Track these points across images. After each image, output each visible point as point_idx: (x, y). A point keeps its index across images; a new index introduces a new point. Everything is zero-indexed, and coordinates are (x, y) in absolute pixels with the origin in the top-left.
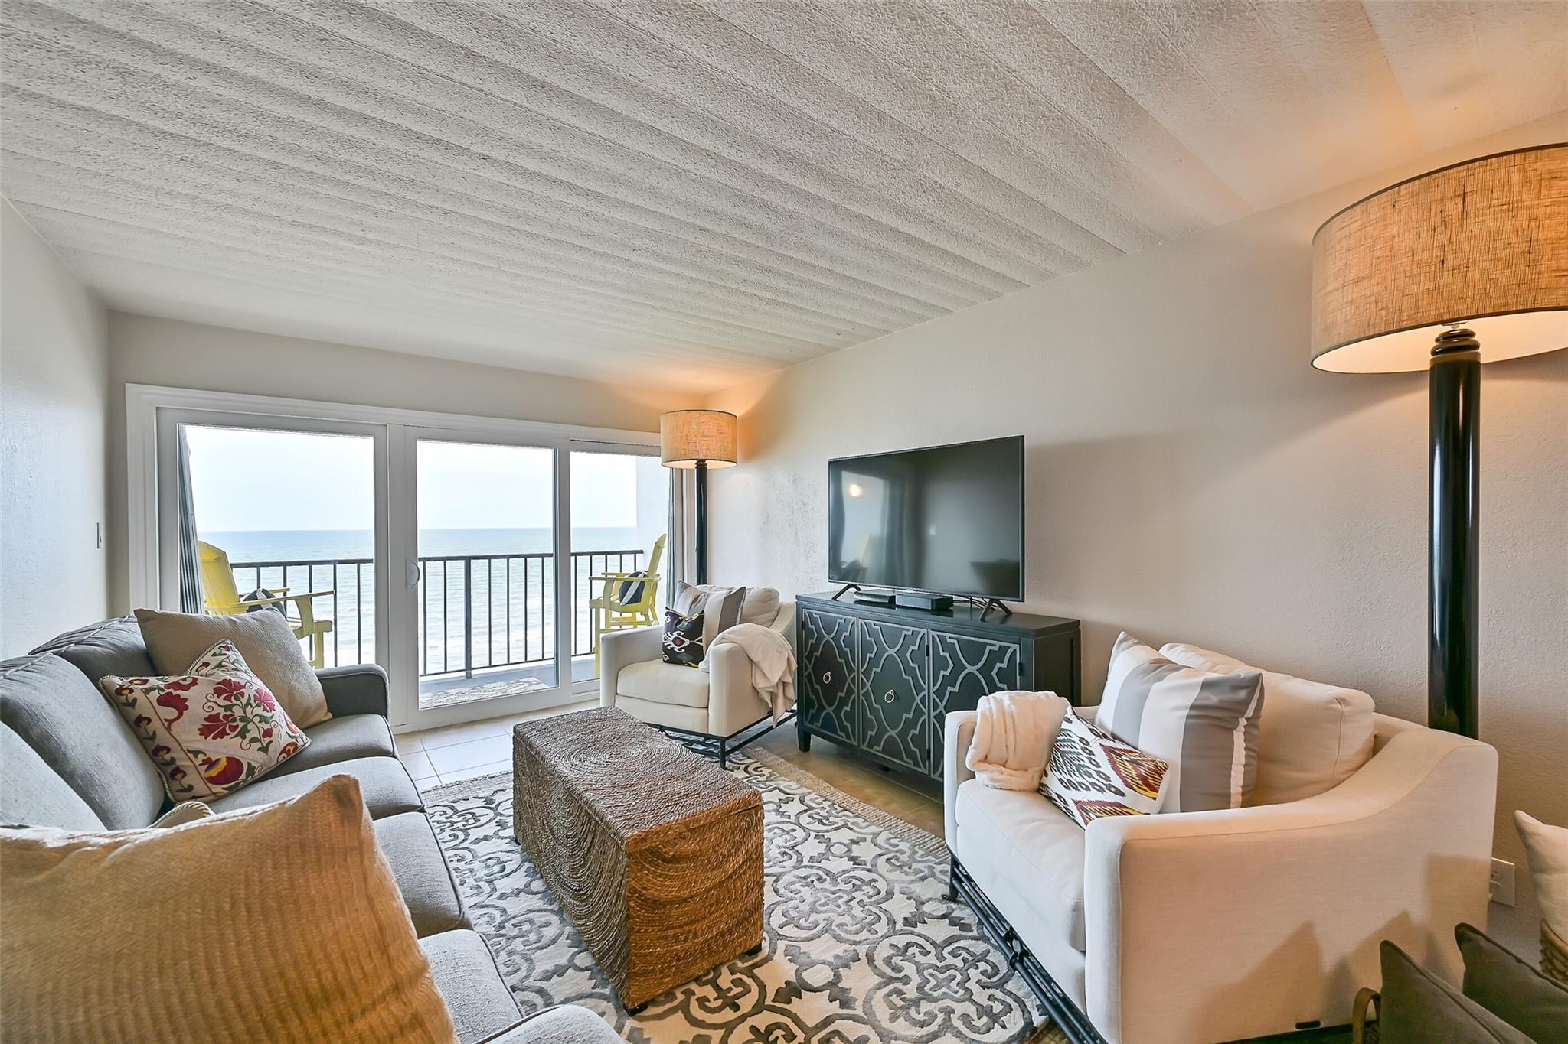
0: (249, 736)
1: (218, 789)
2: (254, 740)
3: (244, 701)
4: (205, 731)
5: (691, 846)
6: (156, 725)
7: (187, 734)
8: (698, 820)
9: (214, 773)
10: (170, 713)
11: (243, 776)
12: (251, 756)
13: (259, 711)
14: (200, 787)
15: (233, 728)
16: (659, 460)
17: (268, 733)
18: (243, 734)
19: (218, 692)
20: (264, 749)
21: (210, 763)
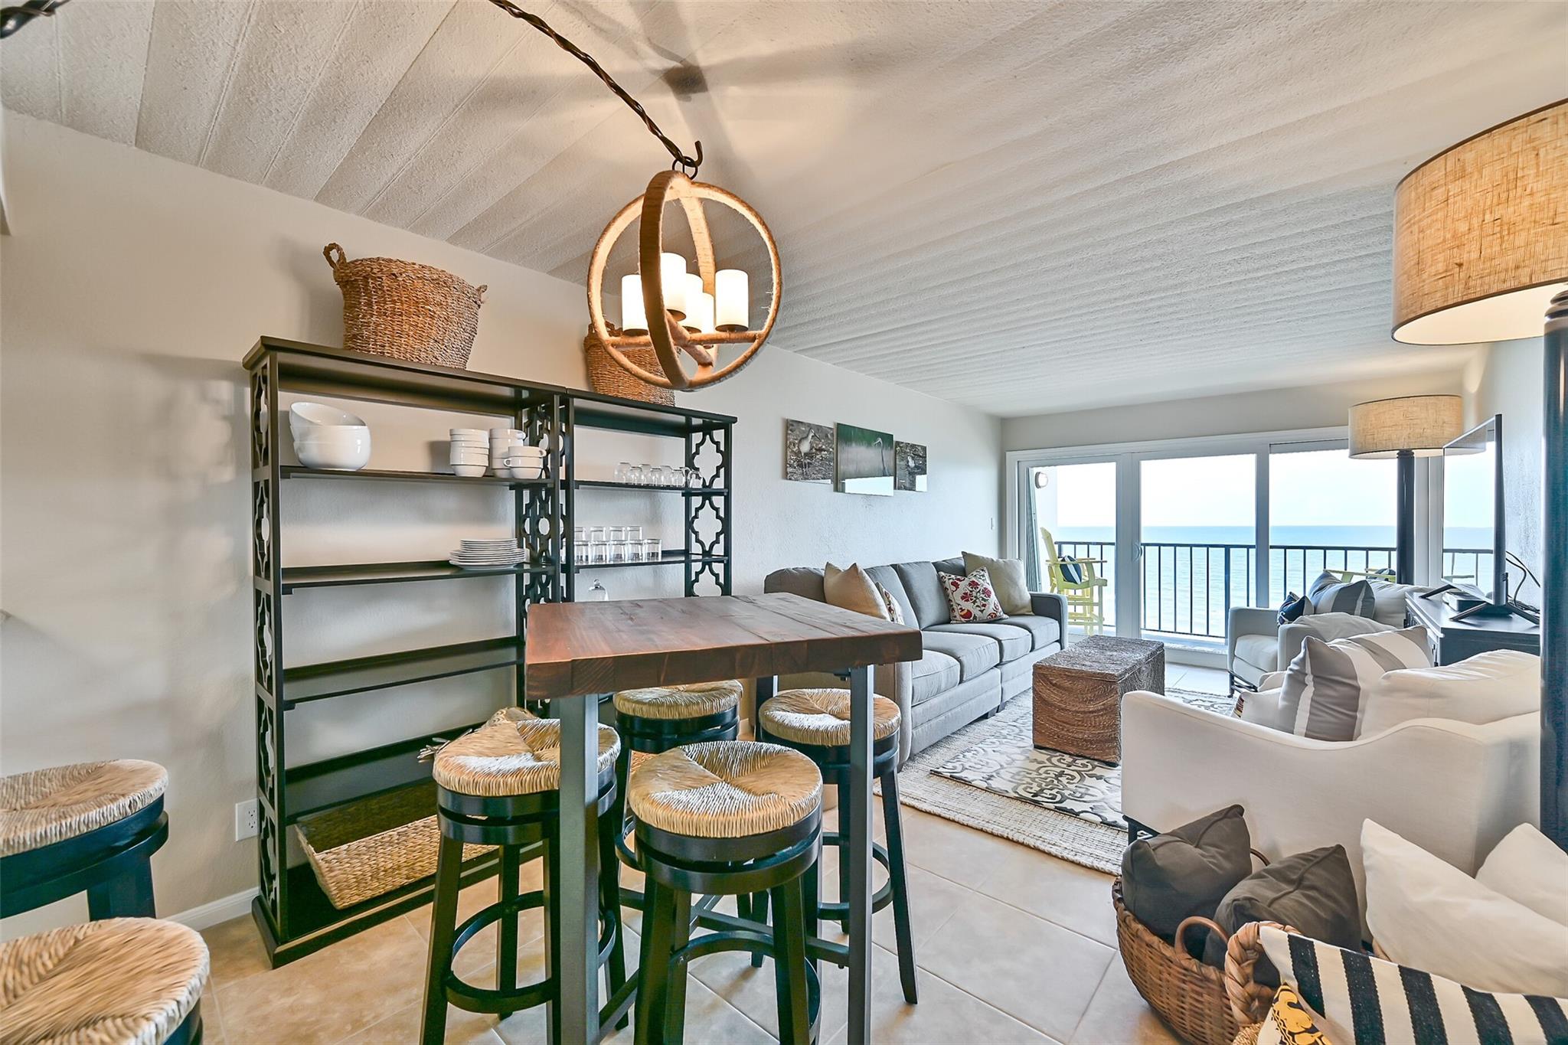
0: (976, 604)
1: (963, 619)
2: (977, 606)
3: (978, 590)
4: (963, 598)
6: (949, 592)
7: (956, 597)
9: (962, 613)
10: (954, 588)
11: (971, 618)
12: (976, 612)
13: (983, 596)
14: (958, 617)
15: (971, 600)
17: (984, 605)
18: (974, 602)
19: (970, 585)
20: (982, 611)
21: (962, 610)
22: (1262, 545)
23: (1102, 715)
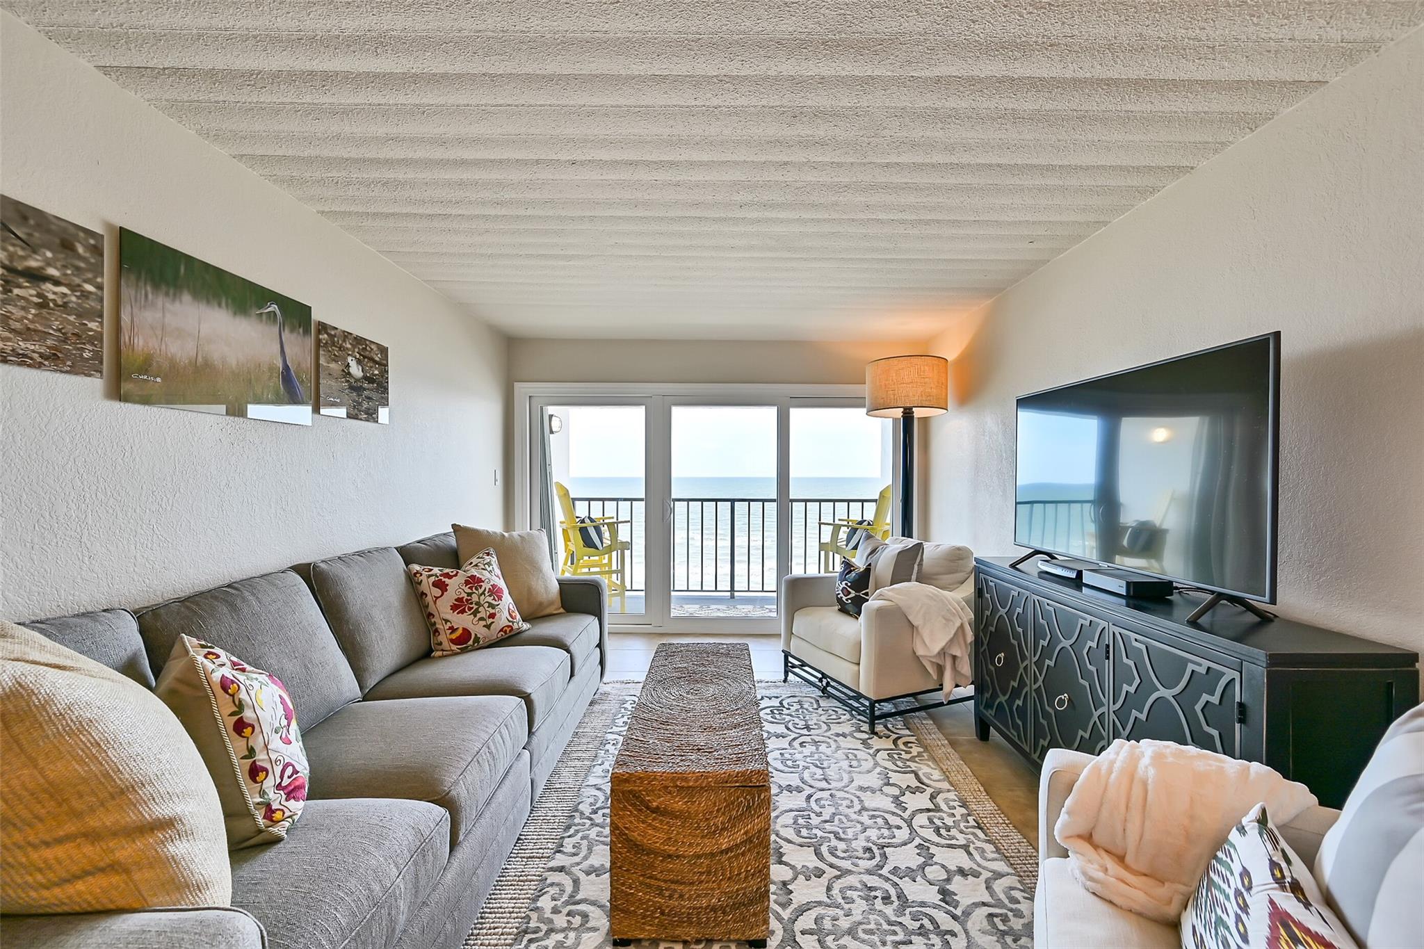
0: (479, 616)
1: (454, 647)
2: (481, 619)
3: (481, 591)
4: (454, 608)
5: (679, 804)
6: (429, 599)
7: (443, 608)
8: (686, 780)
9: (454, 636)
10: (437, 592)
11: (471, 642)
12: (478, 629)
13: (490, 599)
14: (446, 645)
15: (470, 609)
16: (864, 410)
17: (492, 616)
18: (475, 614)
19: (467, 583)
20: (488, 627)
21: (453, 630)
22: (784, 501)
23: (743, 854)
